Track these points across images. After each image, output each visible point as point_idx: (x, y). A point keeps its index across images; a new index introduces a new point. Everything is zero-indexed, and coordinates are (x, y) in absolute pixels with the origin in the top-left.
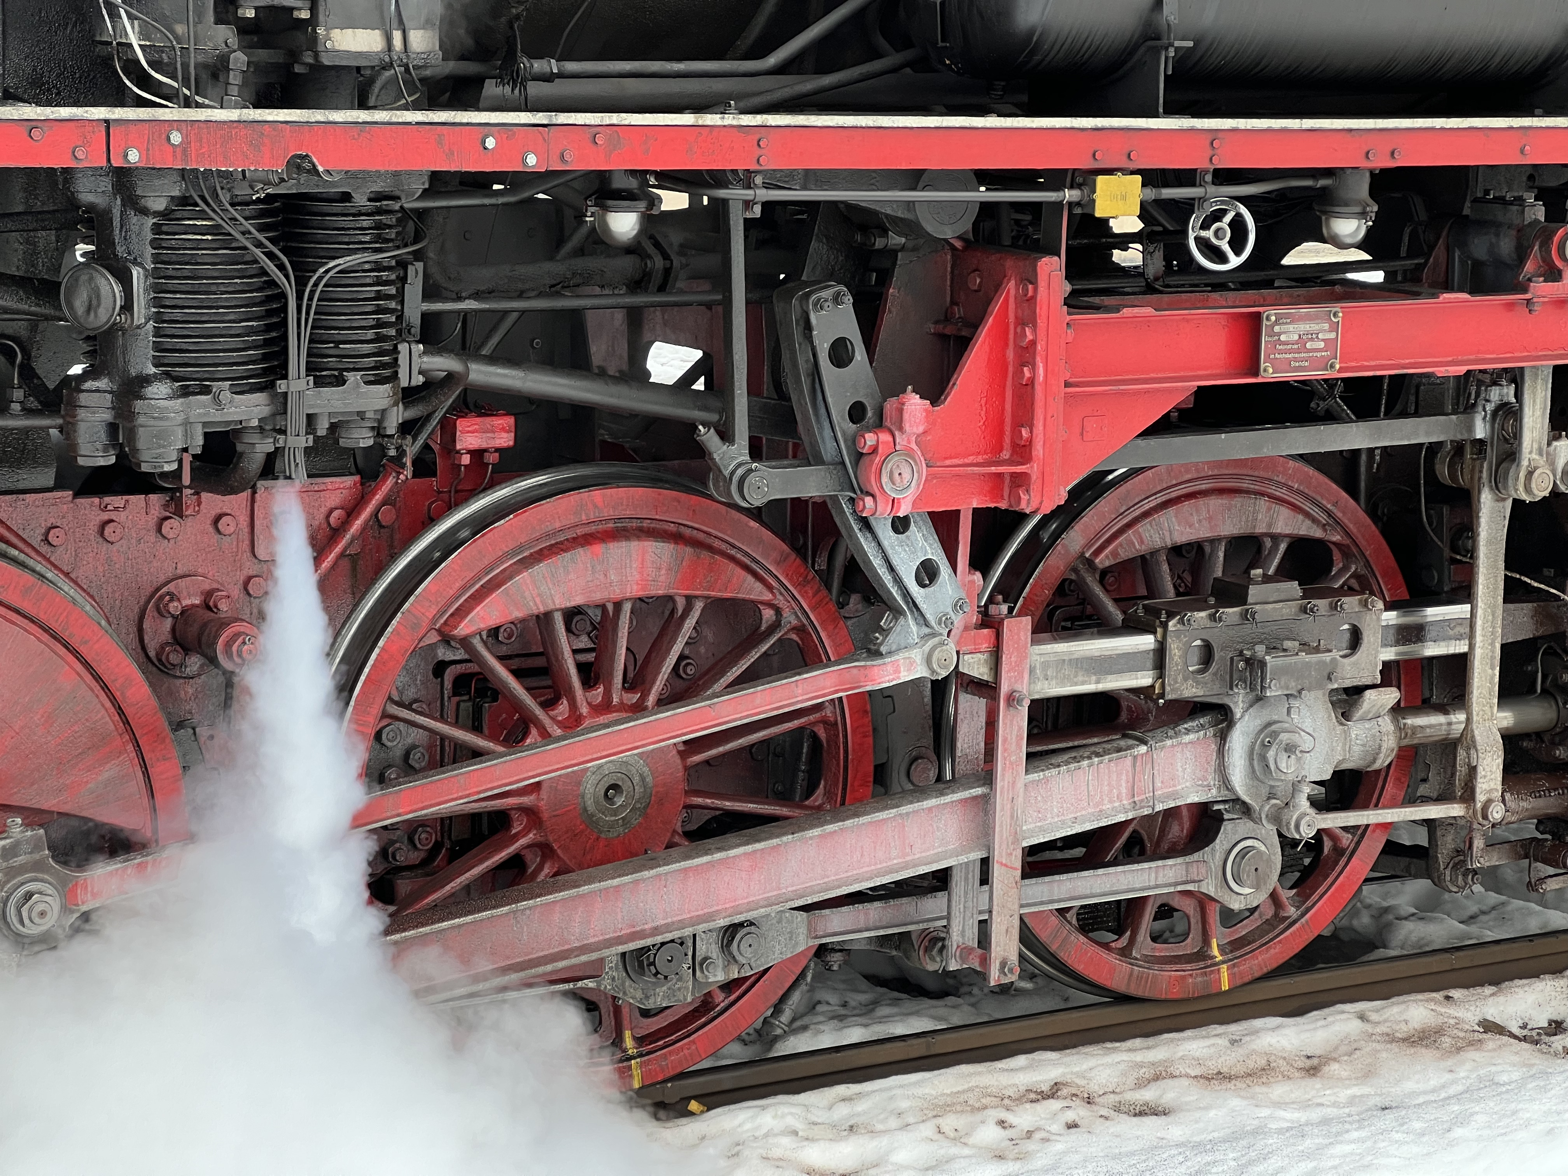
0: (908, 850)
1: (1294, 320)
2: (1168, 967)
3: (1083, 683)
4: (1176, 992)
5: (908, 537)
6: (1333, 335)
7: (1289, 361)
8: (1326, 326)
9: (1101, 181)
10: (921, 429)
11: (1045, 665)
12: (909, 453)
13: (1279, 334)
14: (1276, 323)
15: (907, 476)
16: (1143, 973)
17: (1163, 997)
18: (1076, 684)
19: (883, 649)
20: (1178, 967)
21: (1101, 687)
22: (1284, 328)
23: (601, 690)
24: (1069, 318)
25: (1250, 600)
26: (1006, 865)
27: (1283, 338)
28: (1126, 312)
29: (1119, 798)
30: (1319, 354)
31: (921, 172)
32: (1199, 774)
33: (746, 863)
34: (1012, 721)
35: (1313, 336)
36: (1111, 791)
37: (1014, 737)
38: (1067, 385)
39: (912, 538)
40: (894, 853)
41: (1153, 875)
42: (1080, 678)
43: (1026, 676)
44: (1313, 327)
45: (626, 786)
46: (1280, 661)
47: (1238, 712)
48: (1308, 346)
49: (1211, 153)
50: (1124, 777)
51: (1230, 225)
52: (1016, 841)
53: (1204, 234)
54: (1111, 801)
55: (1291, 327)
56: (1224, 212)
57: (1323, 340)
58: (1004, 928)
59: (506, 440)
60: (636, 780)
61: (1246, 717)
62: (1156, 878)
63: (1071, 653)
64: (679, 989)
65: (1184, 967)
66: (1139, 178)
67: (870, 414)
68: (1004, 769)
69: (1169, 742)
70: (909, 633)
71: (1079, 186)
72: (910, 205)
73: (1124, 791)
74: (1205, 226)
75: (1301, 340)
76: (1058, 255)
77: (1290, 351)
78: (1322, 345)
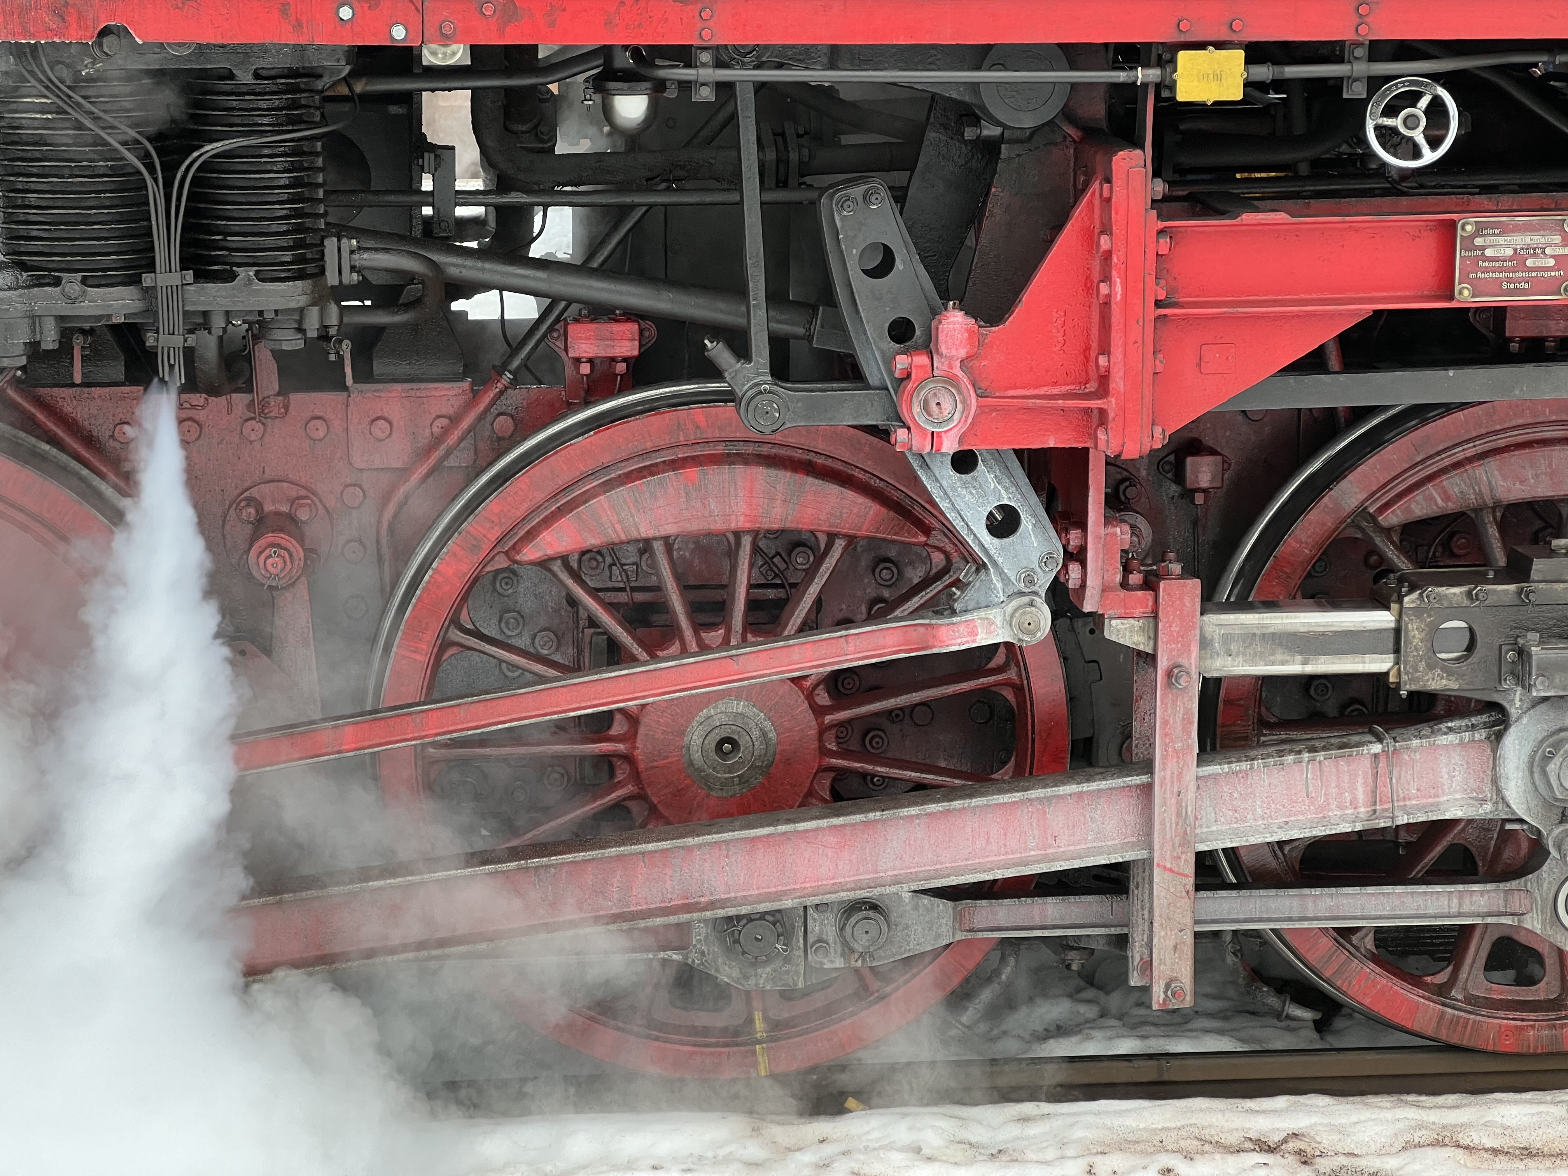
0: (1051, 841)
1: (1505, 230)
2: (1501, 1014)
3: (1283, 663)
4: (1508, 1045)
5: (975, 479)
6: (1566, 251)
7: (1500, 281)
8: (1557, 239)
9: (1183, 57)
10: (963, 353)
11: (1227, 639)
12: (951, 380)
13: (1483, 248)
14: (1477, 233)
15: (947, 406)
16: (1459, 1017)
17: (1490, 1048)
18: (1273, 664)
19: (957, 606)
20: (1517, 1015)
21: (1310, 669)
22: (1489, 240)
23: (722, 631)
24: (1161, 225)
25: (1534, 576)
26: (1171, 870)
27: (1489, 252)
28: (1247, 217)
29: (1354, 803)
30: (1546, 274)
31: (988, 48)
32: (1473, 784)
33: (832, 840)
34: (1174, 702)
35: (1537, 251)
36: (1341, 794)
37: (1178, 721)
38: (1158, 304)
39: (980, 479)
40: (1032, 843)
41: (1455, 901)
42: (1279, 658)
43: (1195, 650)
44: (1538, 239)
45: (744, 740)
46: (1552, 655)
47: (1513, 712)
48: (1529, 263)
49: (1358, 21)
50: (1360, 780)
51: (1426, 112)
52: (1185, 841)
53: (1388, 122)
54: (1340, 807)
55: (1501, 240)
56: (1418, 95)
57: (1552, 256)
58: (1171, 944)
59: (630, 348)
60: (756, 733)
61: (1525, 720)
62: (1460, 905)
63: (1266, 626)
64: (787, 972)
65: (1525, 1015)
66: (1241, 54)
67: (918, 333)
68: (1164, 758)
69: (1415, 742)
70: (991, 589)
71: (1160, 63)
72: (974, 87)
73: (1361, 795)
74: (1391, 111)
75: (1517, 256)
76: (1143, 148)
77: (1500, 270)
78: (1551, 262)
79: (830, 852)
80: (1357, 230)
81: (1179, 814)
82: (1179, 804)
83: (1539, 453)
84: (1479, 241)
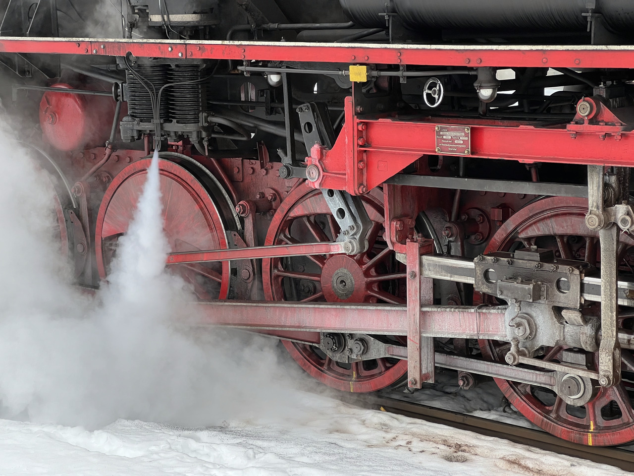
1: (448, 130)
4: (564, 437)
5: (333, 199)
6: (466, 139)
7: (448, 147)
9: (351, 67)
10: (316, 158)
11: (430, 265)
12: (316, 166)
14: (441, 130)
15: (315, 174)
17: (559, 437)
18: (442, 275)
22: (445, 133)
24: (358, 121)
26: (412, 341)
27: (444, 137)
28: (380, 120)
29: (473, 329)
30: (461, 146)
34: (412, 283)
35: (458, 138)
37: (413, 290)
39: (335, 199)
41: (535, 377)
42: (444, 274)
43: (418, 267)
44: (458, 134)
45: (347, 282)
48: (456, 142)
50: (475, 322)
52: (416, 332)
53: (429, 92)
55: (447, 133)
57: (463, 140)
58: (413, 366)
63: (439, 262)
66: (364, 67)
68: (410, 302)
71: (347, 69)
75: (452, 139)
76: (352, 96)
77: (448, 143)
78: (462, 142)
79: (334, 317)
80: (418, 127)
81: (414, 322)
82: (414, 318)
83: (568, 218)
84: (441, 133)
